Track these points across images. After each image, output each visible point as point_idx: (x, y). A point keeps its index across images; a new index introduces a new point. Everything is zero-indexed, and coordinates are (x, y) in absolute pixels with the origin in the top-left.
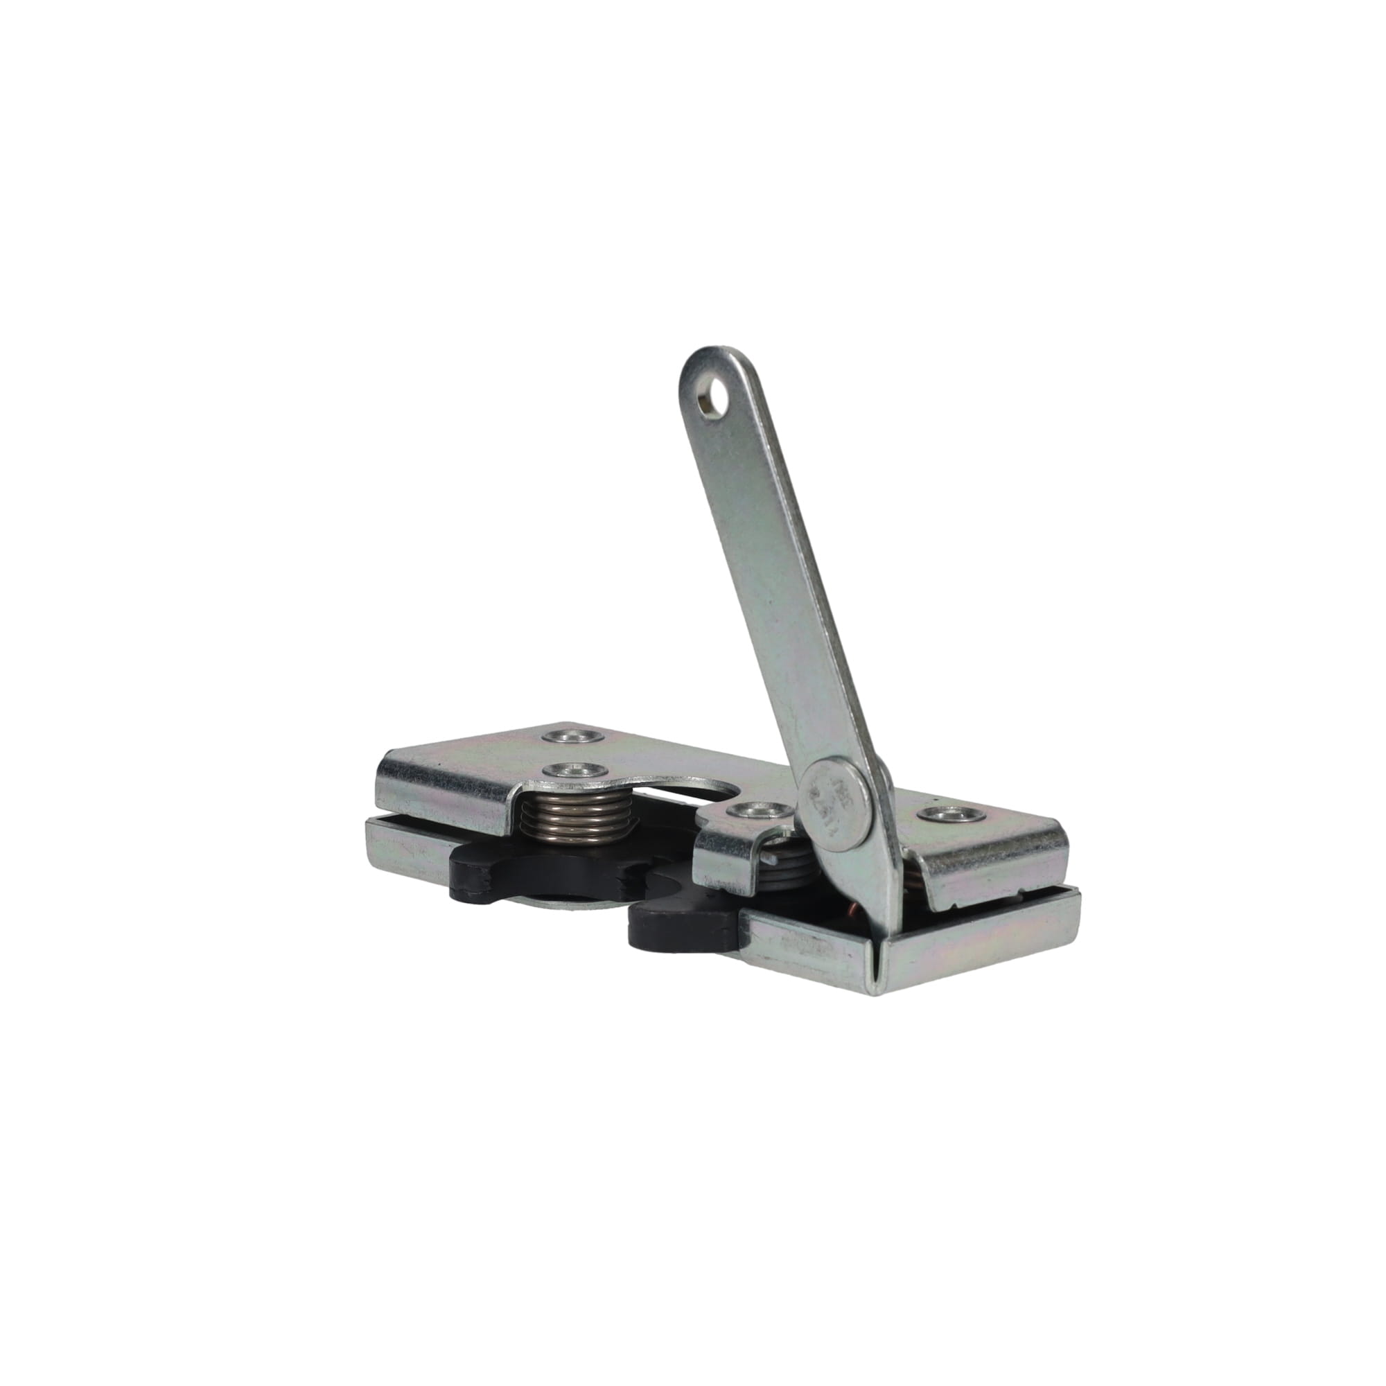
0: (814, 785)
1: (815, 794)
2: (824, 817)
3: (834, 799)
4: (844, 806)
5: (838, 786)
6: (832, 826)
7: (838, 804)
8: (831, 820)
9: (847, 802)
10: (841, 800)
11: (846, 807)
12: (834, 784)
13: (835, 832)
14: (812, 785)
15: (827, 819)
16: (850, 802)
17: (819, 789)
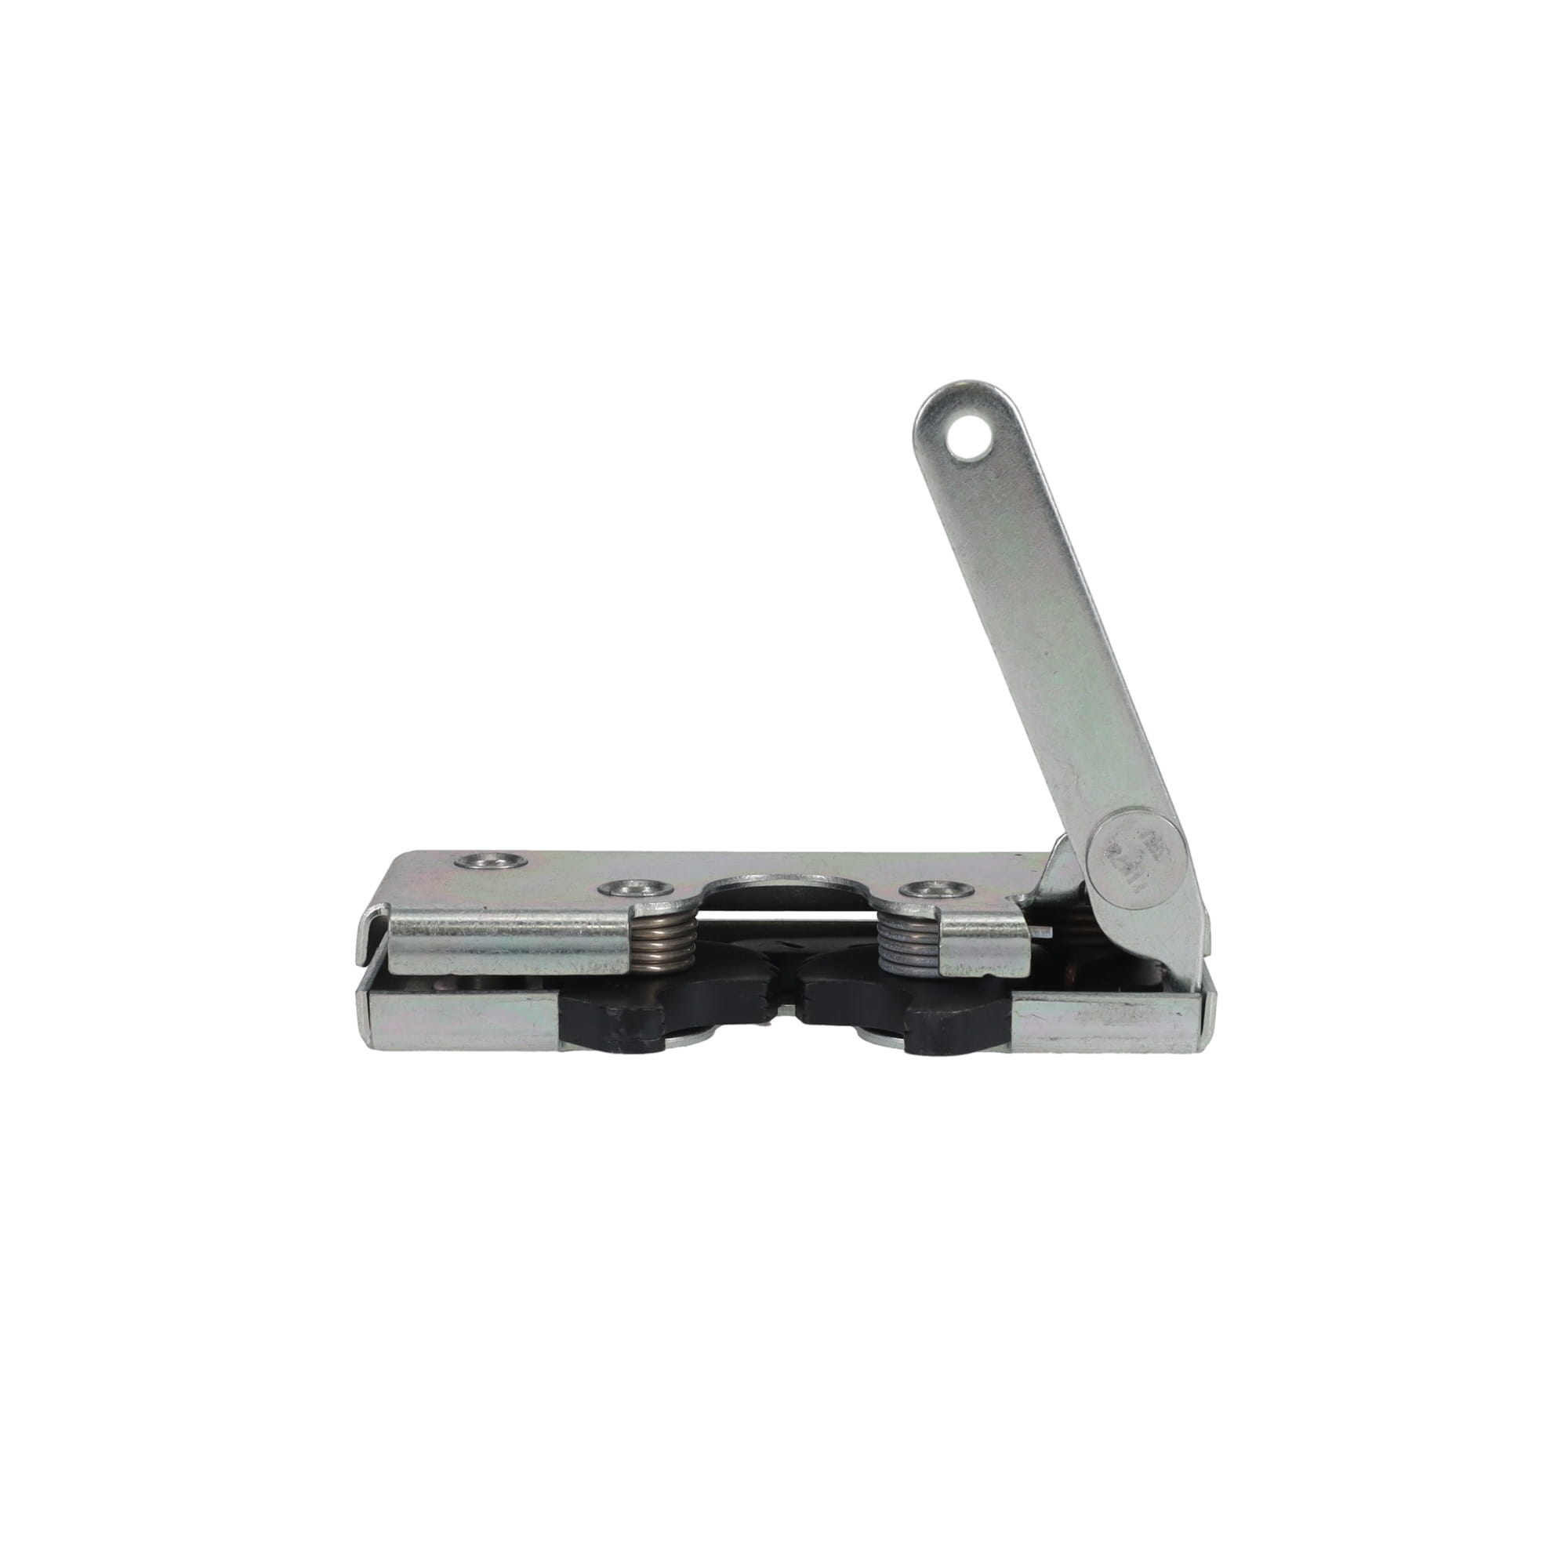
0: (1113, 842)
1: (1114, 852)
2: (1126, 875)
3: (1142, 852)
4: (1156, 858)
5: (1148, 838)
6: (1138, 882)
7: (1149, 857)
8: (1137, 876)
9: (1161, 854)
10: (1152, 852)
11: (1159, 859)
12: (1142, 836)
13: (1144, 887)
14: (1110, 842)
15: (1131, 876)
16: (1166, 852)
17: (1120, 845)
